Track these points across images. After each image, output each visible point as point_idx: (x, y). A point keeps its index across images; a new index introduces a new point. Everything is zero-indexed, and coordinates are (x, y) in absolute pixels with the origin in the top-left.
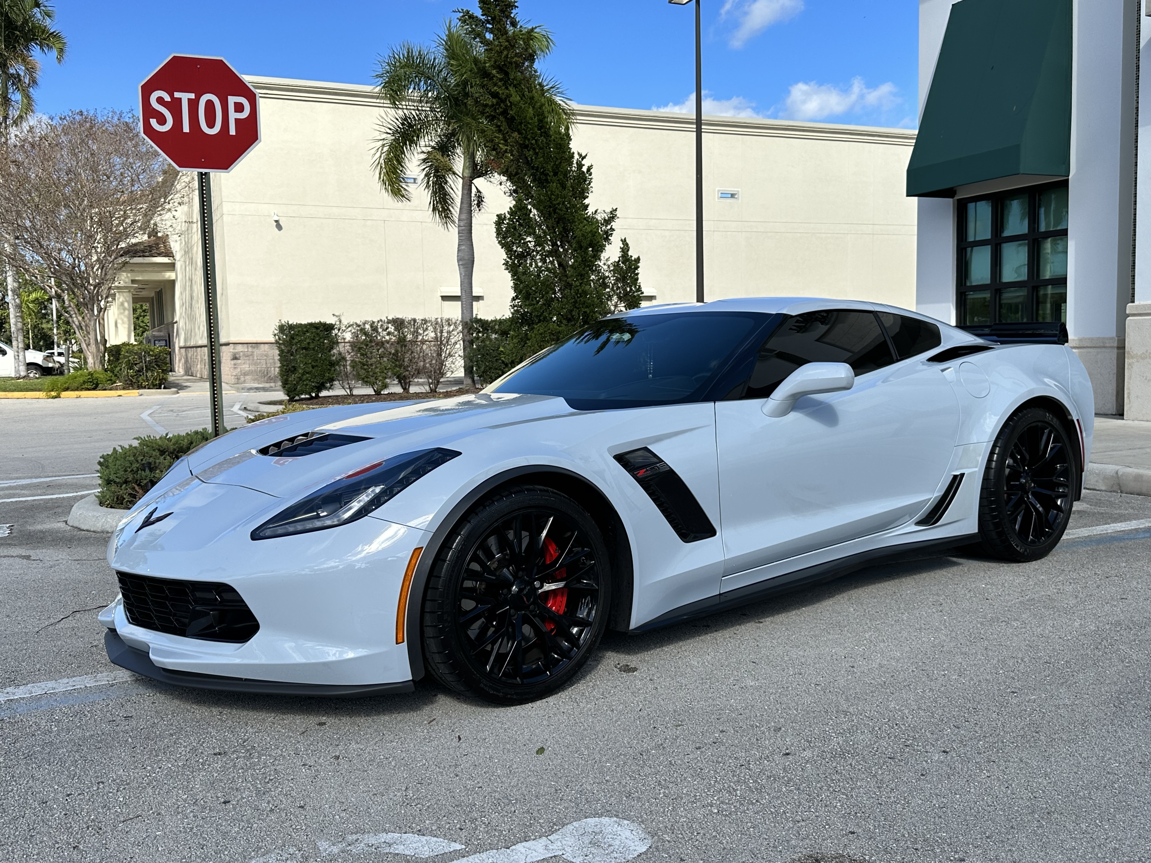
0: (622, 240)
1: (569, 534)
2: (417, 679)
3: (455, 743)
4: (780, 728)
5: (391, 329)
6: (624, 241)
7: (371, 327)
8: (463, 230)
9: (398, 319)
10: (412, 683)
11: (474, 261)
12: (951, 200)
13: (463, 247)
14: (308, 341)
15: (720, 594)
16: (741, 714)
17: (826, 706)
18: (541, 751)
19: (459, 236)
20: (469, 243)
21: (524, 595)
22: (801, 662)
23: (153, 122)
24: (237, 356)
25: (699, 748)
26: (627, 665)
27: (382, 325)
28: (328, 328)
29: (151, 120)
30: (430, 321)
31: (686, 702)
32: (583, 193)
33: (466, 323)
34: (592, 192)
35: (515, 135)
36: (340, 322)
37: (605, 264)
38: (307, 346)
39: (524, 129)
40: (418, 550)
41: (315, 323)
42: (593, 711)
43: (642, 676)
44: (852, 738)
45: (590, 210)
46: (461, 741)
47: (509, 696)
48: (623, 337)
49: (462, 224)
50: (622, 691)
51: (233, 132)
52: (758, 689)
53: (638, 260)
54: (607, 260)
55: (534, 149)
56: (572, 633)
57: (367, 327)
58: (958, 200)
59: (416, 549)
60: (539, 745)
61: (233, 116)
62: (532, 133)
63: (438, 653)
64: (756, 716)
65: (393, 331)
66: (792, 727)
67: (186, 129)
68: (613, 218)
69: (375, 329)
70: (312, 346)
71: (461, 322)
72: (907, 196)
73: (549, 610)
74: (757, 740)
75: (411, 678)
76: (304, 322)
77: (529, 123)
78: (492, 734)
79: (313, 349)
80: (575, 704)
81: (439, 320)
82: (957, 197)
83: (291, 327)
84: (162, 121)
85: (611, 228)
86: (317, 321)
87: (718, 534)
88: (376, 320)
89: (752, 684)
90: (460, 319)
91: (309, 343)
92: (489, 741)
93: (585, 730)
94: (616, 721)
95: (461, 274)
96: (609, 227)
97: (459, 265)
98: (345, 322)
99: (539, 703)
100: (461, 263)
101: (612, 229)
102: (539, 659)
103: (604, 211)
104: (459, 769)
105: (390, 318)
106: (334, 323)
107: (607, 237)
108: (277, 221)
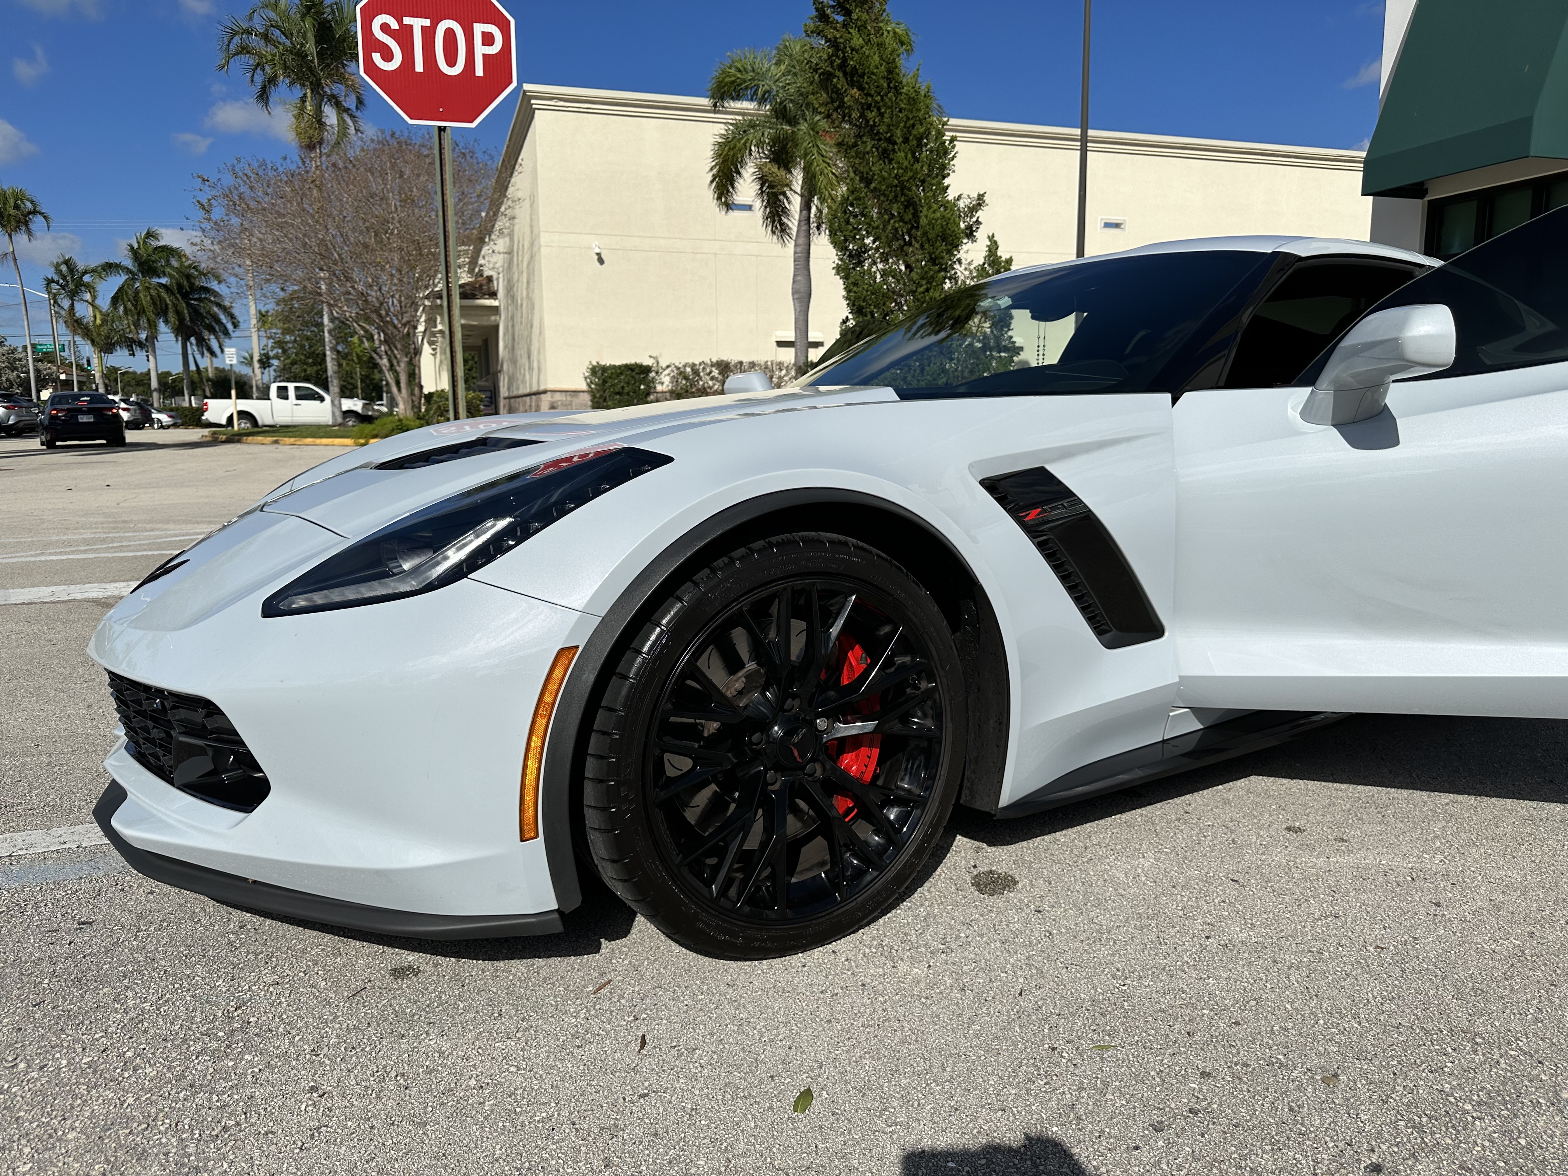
0: (989, 237)
1: (887, 629)
2: (569, 909)
3: (631, 1057)
4: (1336, 1076)
5: (715, 373)
6: (991, 238)
7: (692, 370)
8: (799, 257)
9: (722, 361)
10: (556, 915)
11: (810, 294)
12: (1420, 201)
13: (799, 278)
14: (622, 384)
15: (1164, 741)
16: (1237, 1023)
17: (1418, 1012)
18: (805, 1098)
19: (795, 265)
20: (806, 272)
21: (794, 745)
22: (1329, 887)
23: (376, 57)
24: (555, 405)
25: (1158, 1128)
26: (991, 872)
27: (704, 368)
28: (646, 370)
29: (373, 54)
30: (759, 365)
31: (1114, 977)
32: (943, 171)
33: (800, 367)
34: (954, 171)
35: (855, 92)
36: (658, 363)
37: (966, 269)
38: (621, 390)
39: (867, 83)
40: (564, 652)
41: (631, 365)
42: (922, 985)
43: (1020, 901)
45: (951, 195)
46: (644, 1052)
47: (757, 944)
48: (999, 302)
49: (798, 250)
50: (982, 936)
51: (479, 72)
52: (1259, 949)
53: (1009, 261)
54: (970, 264)
55: (879, 109)
56: (888, 819)
57: (688, 369)
58: (1429, 201)
59: (562, 649)
60: (803, 1081)
61: (480, 50)
62: (877, 87)
63: (613, 861)
64: (1272, 1032)
65: (717, 376)
66: (1364, 1075)
67: (419, 67)
68: (980, 205)
69: (696, 372)
70: (626, 389)
71: (795, 365)
72: (1362, 195)
73: (845, 774)
74: (1291, 1109)
75: (556, 907)
76: (618, 363)
77: (873, 74)
78: (712, 1034)
79: (628, 394)
80: (889, 964)
81: (769, 363)
82: (1427, 199)
83: (604, 369)
84: (388, 56)
85: (977, 220)
86: (633, 362)
87: (1167, 634)
88: (697, 363)
89: (1243, 936)
90: (793, 361)
91: (623, 387)
92: (700, 1056)
93: (904, 1041)
94: (972, 1021)
95: (795, 310)
96: (974, 219)
97: (794, 299)
98: (663, 364)
99: (817, 953)
100: (796, 296)
101: (978, 222)
102: (822, 864)
103: (969, 196)
104: (616, 1143)
105: (714, 360)
106: (651, 365)
107: (970, 233)
108: (598, 254)
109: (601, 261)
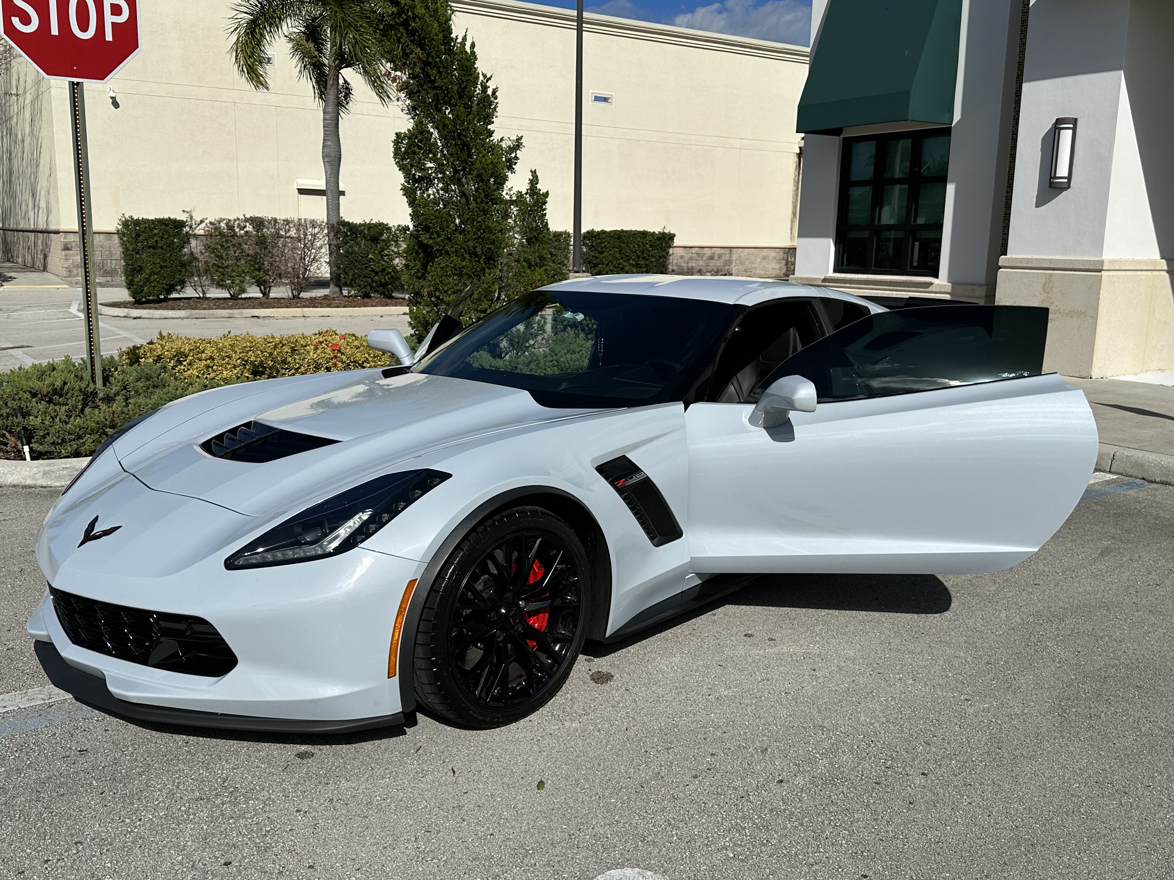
0: (530, 171)
2: (405, 708)
3: (451, 778)
4: (766, 749)
5: (249, 228)
6: (533, 173)
7: (227, 224)
8: (329, 124)
9: (257, 218)
10: (402, 714)
11: (340, 158)
13: (329, 143)
14: (156, 238)
15: (682, 592)
16: (725, 732)
17: (801, 720)
18: (541, 785)
19: (324, 130)
20: (335, 138)
21: (511, 617)
23: (15, 21)
24: (69, 246)
25: (695, 777)
26: (599, 672)
27: (239, 224)
28: (178, 225)
29: (13, 18)
30: (292, 221)
31: (668, 718)
32: (488, 119)
33: (333, 226)
34: (497, 117)
35: (418, 50)
36: (191, 218)
37: (507, 194)
38: (155, 244)
39: (428, 45)
40: (412, 582)
41: (164, 219)
42: (579, 731)
43: (617, 685)
44: (836, 759)
45: (496, 137)
46: (456, 775)
47: (496, 720)
49: (327, 117)
50: (602, 705)
51: (109, 37)
52: (733, 699)
53: (547, 194)
54: (510, 190)
55: (438, 68)
56: (555, 651)
57: (223, 225)
59: (410, 581)
60: (538, 778)
61: (109, 19)
62: (437, 51)
63: (430, 684)
64: (740, 734)
65: (251, 230)
66: (778, 748)
67: (55, 31)
68: (518, 146)
69: (230, 227)
70: (160, 245)
71: (327, 223)
73: (532, 627)
74: (748, 764)
75: (401, 710)
76: (151, 217)
77: (433, 39)
78: (486, 764)
79: (162, 248)
80: (560, 723)
81: (303, 221)
83: (137, 222)
84: (26, 20)
85: (516, 156)
86: (166, 217)
87: (684, 535)
88: (232, 218)
89: (726, 693)
90: (325, 220)
91: (156, 242)
92: (485, 774)
93: (578, 756)
94: (607, 745)
95: (326, 172)
96: (513, 155)
97: (324, 162)
98: (197, 218)
99: (522, 722)
100: (326, 160)
101: (516, 158)
102: (521, 676)
103: (509, 138)
105: (248, 216)
106: (185, 220)
107: (510, 165)
108: (113, 98)
109: (116, 104)
